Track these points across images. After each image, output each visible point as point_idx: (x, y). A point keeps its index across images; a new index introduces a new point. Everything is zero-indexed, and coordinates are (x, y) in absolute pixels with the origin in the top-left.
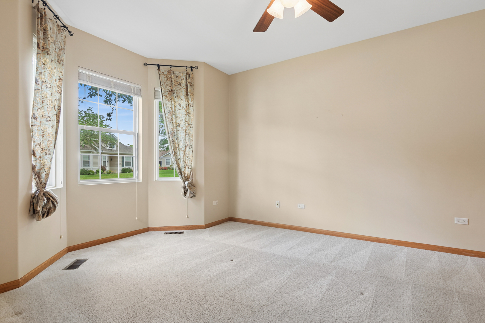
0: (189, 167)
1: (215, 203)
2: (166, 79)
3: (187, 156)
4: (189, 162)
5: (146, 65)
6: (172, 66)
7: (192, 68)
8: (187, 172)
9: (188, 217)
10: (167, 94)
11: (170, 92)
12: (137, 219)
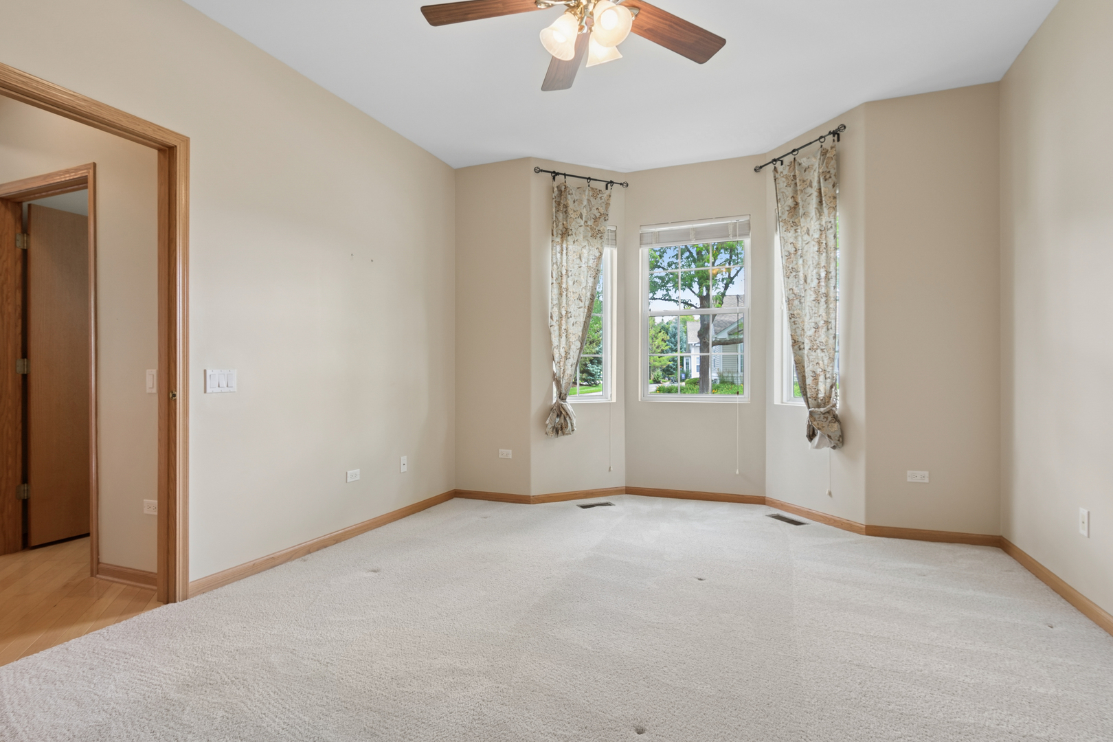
0: (828, 376)
1: (918, 476)
2: (785, 184)
3: (822, 350)
4: (826, 362)
5: (758, 169)
6: (798, 150)
7: (836, 134)
8: (823, 388)
9: (830, 494)
10: (785, 216)
11: (792, 210)
12: (737, 472)
